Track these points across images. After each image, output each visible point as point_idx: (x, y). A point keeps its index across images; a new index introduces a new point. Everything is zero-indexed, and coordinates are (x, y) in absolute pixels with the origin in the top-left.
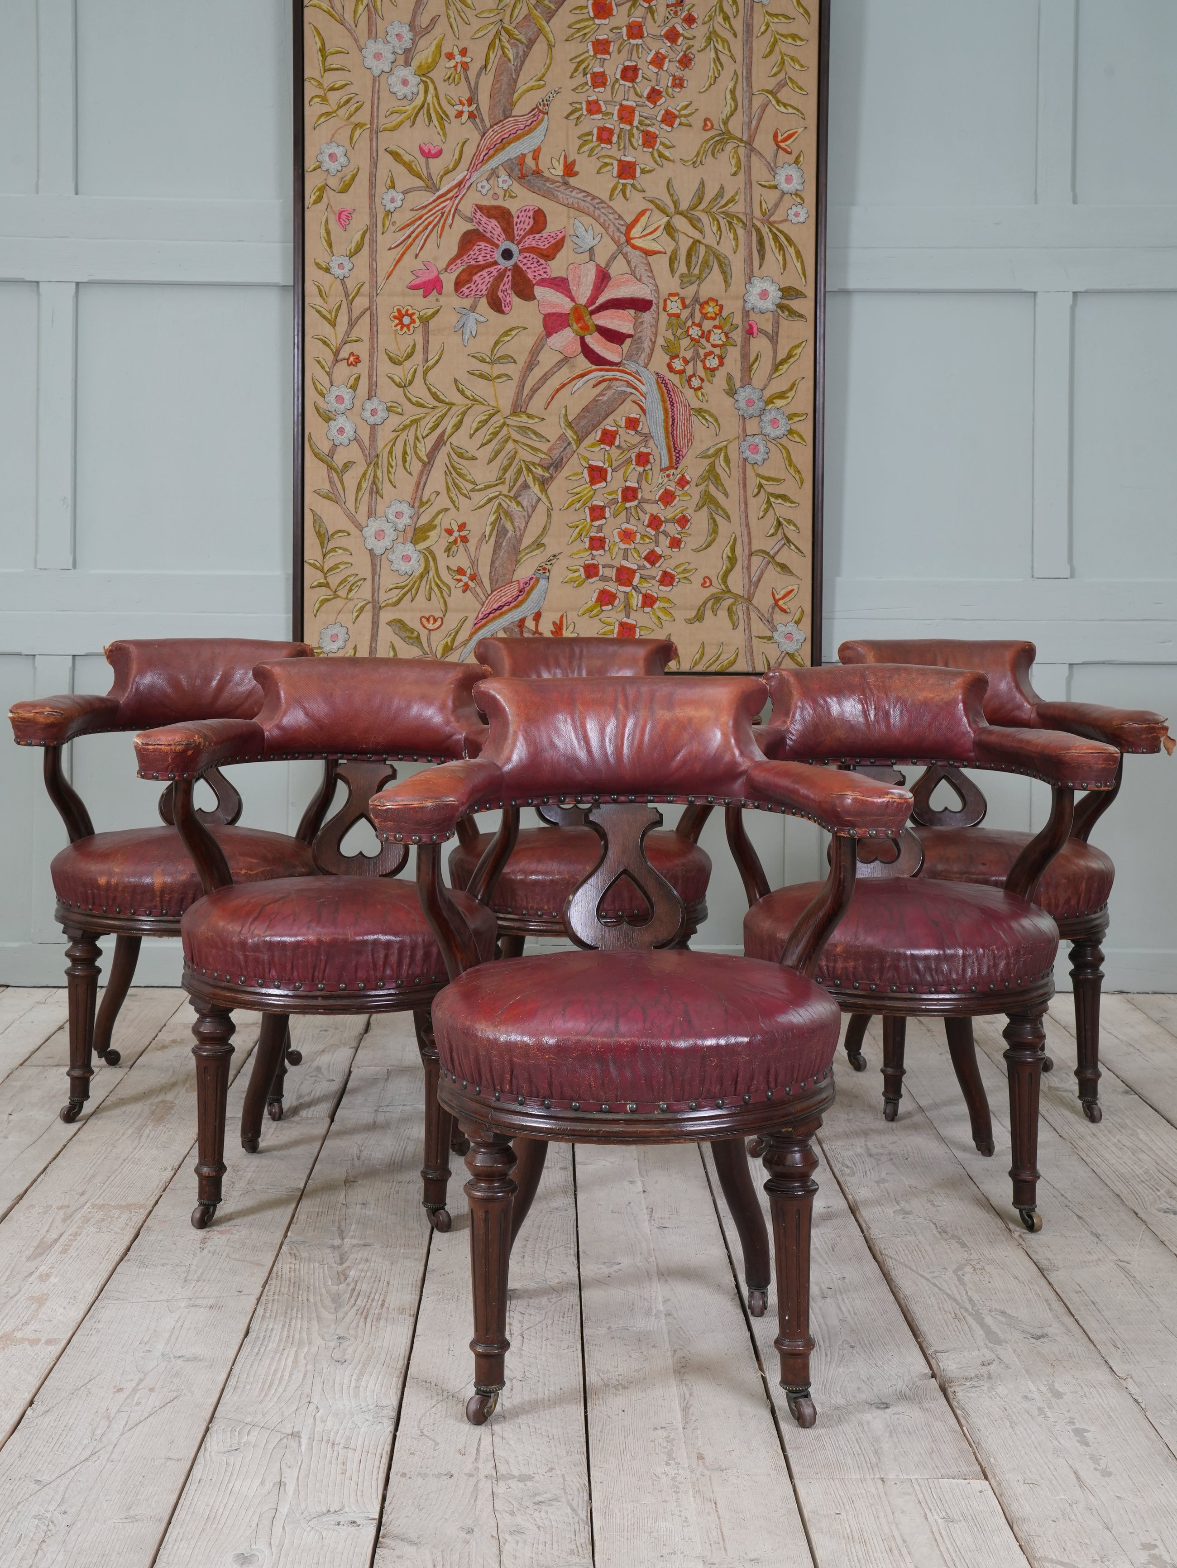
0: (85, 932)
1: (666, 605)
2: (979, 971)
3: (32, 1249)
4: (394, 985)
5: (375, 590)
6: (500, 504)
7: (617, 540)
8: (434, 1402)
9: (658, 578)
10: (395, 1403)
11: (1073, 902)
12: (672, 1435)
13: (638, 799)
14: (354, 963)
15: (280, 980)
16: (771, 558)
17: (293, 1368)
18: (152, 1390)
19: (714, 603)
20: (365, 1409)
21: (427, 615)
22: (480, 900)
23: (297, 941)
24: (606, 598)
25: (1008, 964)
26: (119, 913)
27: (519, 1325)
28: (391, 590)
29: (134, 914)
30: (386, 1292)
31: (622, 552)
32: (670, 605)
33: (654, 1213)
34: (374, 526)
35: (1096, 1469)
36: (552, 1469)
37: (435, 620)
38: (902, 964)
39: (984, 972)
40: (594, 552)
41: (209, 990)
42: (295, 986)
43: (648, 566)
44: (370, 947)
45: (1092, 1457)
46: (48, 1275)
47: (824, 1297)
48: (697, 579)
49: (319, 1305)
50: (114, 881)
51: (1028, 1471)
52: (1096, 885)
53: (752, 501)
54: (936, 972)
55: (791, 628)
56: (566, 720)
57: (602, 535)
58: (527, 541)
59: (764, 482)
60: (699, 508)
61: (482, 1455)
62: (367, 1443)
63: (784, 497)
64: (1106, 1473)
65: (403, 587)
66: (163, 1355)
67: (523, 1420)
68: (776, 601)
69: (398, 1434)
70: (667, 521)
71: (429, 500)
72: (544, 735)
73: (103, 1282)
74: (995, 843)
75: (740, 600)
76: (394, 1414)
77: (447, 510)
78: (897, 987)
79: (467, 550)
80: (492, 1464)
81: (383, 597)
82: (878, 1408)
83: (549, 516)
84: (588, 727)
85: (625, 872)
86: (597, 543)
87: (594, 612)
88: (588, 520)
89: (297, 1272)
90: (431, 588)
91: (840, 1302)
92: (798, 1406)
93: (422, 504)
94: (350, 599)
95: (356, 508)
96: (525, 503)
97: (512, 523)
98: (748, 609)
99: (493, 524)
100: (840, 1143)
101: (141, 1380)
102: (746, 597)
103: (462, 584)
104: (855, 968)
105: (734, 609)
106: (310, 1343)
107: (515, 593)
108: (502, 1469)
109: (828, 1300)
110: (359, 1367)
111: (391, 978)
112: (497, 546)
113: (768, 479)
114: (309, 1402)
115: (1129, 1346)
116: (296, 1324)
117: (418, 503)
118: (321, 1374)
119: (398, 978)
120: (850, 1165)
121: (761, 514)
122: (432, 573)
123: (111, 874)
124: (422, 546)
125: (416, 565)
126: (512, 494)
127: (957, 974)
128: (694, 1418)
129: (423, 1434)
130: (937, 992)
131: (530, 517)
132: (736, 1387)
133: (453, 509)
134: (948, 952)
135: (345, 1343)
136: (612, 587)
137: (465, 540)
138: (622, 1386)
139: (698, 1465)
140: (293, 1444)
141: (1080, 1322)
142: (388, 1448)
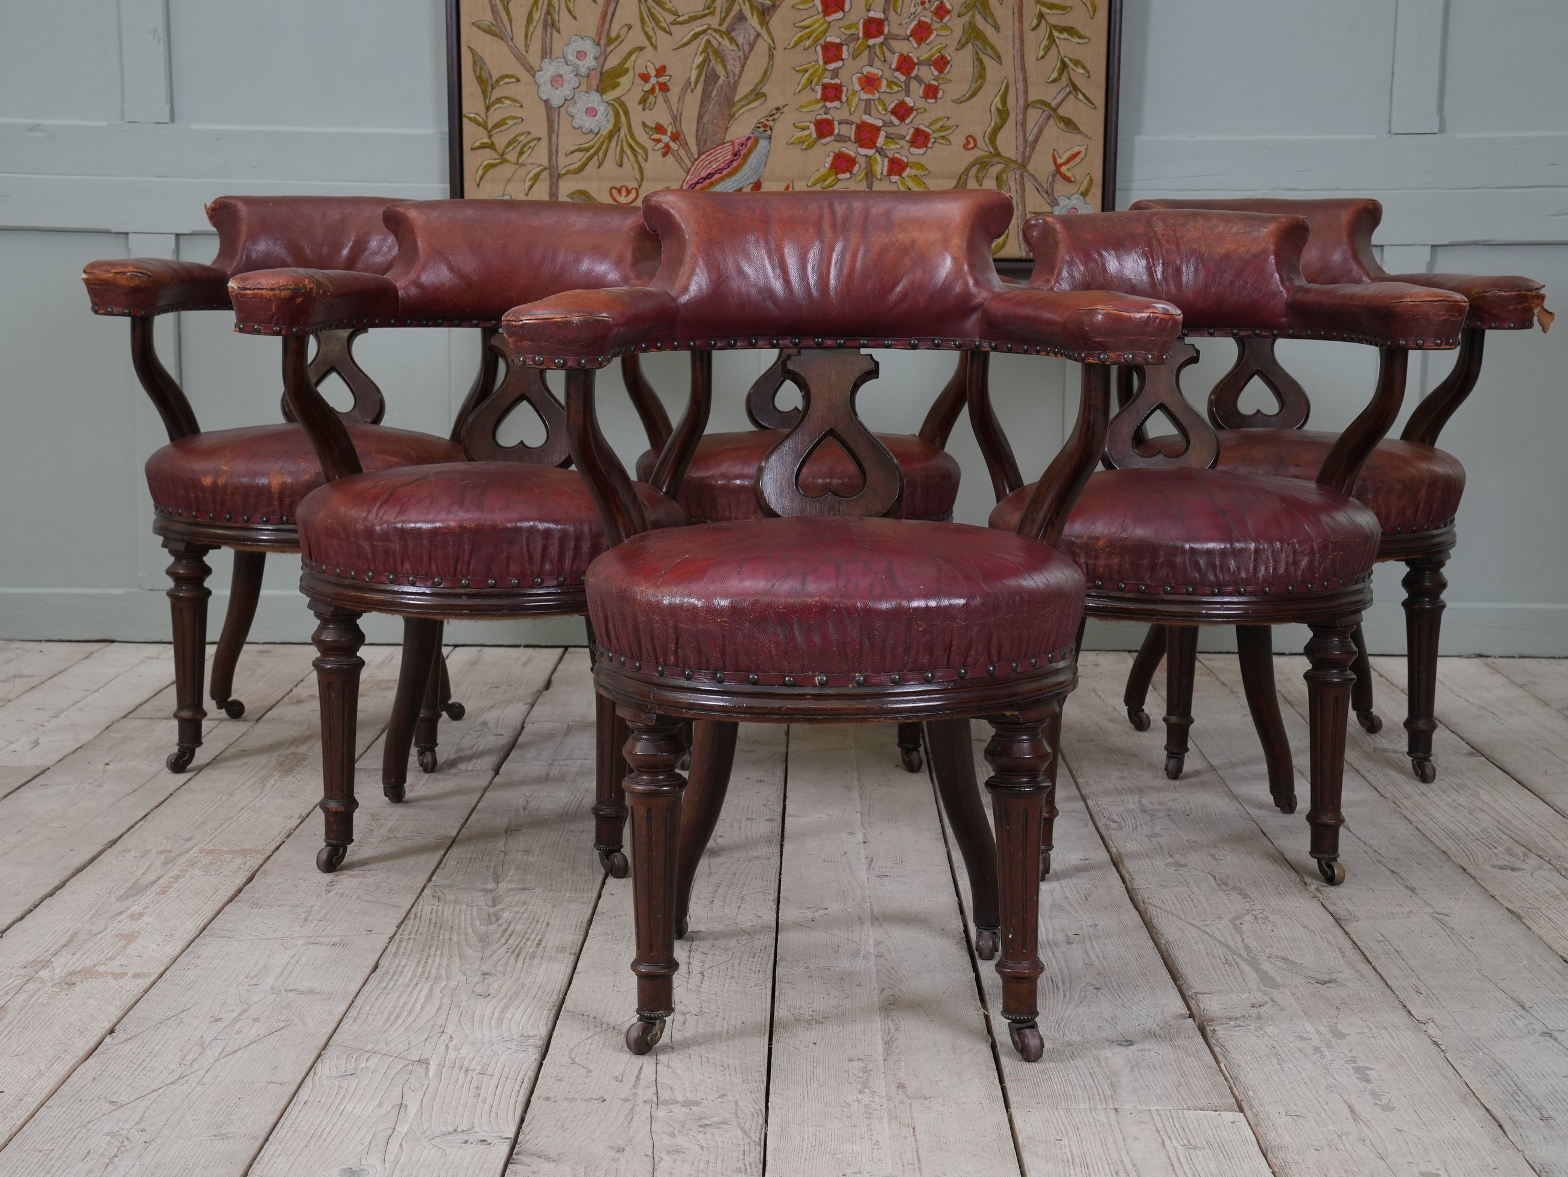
0: (189, 544)
1: (919, 173)
2: (1274, 569)
3: (124, 891)
4: (555, 583)
5: (552, 153)
6: (708, 41)
7: (857, 87)
8: (590, 1034)
9: (908, 138)
10: (543, 1032)
11: (1409, 513)
12: (870, 1066)
13: (848, 344)
14: (505, 555)
15: (415, 575)
16: (1052, 111)
17: (426, 1001)
18: (256, 1020)
19: (979, 170)
20: (507, 1039)
21: (618, 185)
22: (666, 493)
23: (435, 528)
24: (842, 163)
25: (1311, 562)
26: (229, 520)
27: (701, 964)
28: (572, 152)
29: (248, 521)
30: (544, 933)
31: (863, 104)
32: (923, 173)
33: (874, 863)
34: (550, 69)
35: (1375, 1104)
36: (723, 1095)
37: (628, 192)
38: (1179, 559)
39: (1282, 570)
40: (828, 104)
41: (330, 590)
42: (434, 582)
43: (896, 121)
44: (525, 536)
45: (1373, 1093)
46: (141, 915)
47: (1069, 943)
48: (958, 139)
49: (464, 943)
50: (221, 481)
51: (1292, 1104)
52: (1439, 493)
53: (1030, 37)
54: (1221, 569)
55: (1076, 201)
56: (758, 242)
57: (837, 81)
58: (743, 90)
59: (1045, 10)
60: (961, 46)
61: (642, 1082)
62: (506, 1069)
63: (1071, 31)
64: (1388, 1108)
65: (587, 150)
66: (272, 988)
67: (694, 1051)
68: (1058, 167)
69: (545, 1062)
70: (920, 63)
71: (618, 36)
72: (730, 261)
73: (206, 921)
74: (1314, 443)
75: (1013, 166)
76: (541, 1043)
77: (642, 49)
78: (1171, 587)
79: (667, 101)
80: (654, 1089)
81: (563, 162)
82: (1121, 1045)
83: (771, 57)
84: (786, 250)
85: (831, 433)
86: (832, 92)
87: (828, 182)
88: (821, 62)
89: (440, 913)
90: (622, 151)
91: (1088, 947)
92: (1022, 1037)
93: (610, 41)
94: (522, 165)
95: (527, 46)
96: (740, 40)
97: (724, 66)
98: (1022, 177)
99: (700, 67)
100: (1107, 799)
101: (244, 1011)
102: (1019, 161)
103: (661, 145)
104: (1120, 565)
105: (1005, 178)
106: (448, 978)
107: (729, 157)
108: (665, 1095)
109: (1073, 945)
110: (505, 1001)
111: (551, 574)
112: (706, 96)
113: (1052, 6)
114: (443, 1032)
115: (1435, 992)
116: (433, 961)
117: (605, 39)
118: (458, 1006)
119: (559, 575)
120: (1118, 820)
121: (1041, 53)
122: (624, 131)
123: (217, 473)
124: (611, 95)
125: (603, 121)
126: (723, 28)
127: (1247, 571)
128: (897, 1051)
129: (574, 1062)
130: (1221, 594)
131: (746, 58)
132: (952, 1023)
133: (649, 48)
134: (1238, 545)
135: (490, 979)
136: (850, 149)
137: (664, 88)
138: (817, 1020)
139: (898, 1094)
140: (420, 1070)
141: (1379, 970)
142: (531, 1074)
